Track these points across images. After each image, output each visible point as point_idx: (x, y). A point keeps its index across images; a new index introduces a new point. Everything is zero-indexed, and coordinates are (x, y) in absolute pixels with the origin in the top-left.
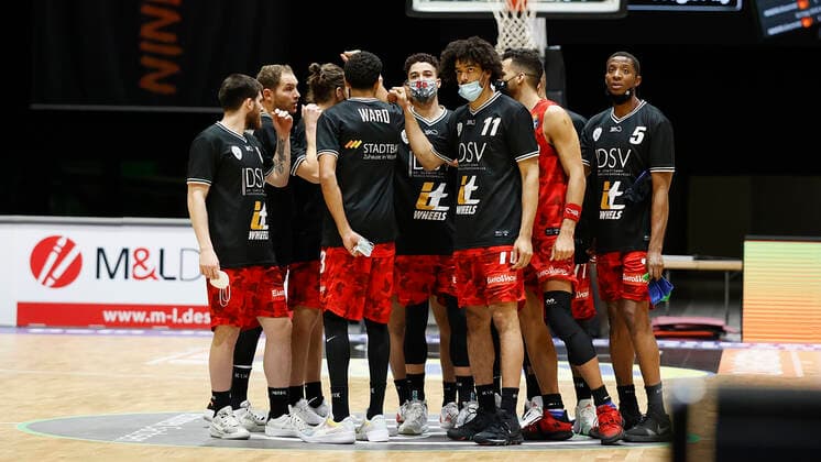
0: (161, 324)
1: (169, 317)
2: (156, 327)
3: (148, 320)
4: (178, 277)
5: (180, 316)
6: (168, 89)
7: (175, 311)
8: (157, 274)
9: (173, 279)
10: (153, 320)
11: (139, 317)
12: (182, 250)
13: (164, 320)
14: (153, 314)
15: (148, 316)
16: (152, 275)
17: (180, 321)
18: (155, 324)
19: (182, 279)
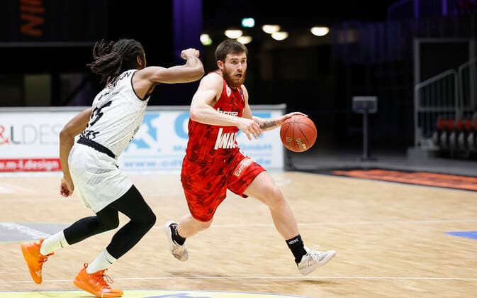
6: (38, 33)
8: (10, 140)
16: (7, 141)
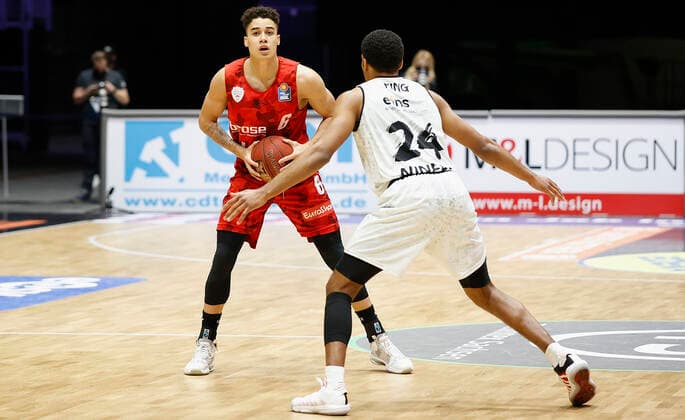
0: (527, 211)
1: (535, 204)
2: (523, 214)
3: (515, 208)
4: (543, 167)
5: (546, 203)
7: (541, 199)
9: (539, 168)
10: (519, 207)
11: (507, 204)
12: (546, 141)
13: (530, 207)
14: (520, 202)
15: (516, 203)
17: (546, 208)
18: (522, 211)
19: (546, 168)
